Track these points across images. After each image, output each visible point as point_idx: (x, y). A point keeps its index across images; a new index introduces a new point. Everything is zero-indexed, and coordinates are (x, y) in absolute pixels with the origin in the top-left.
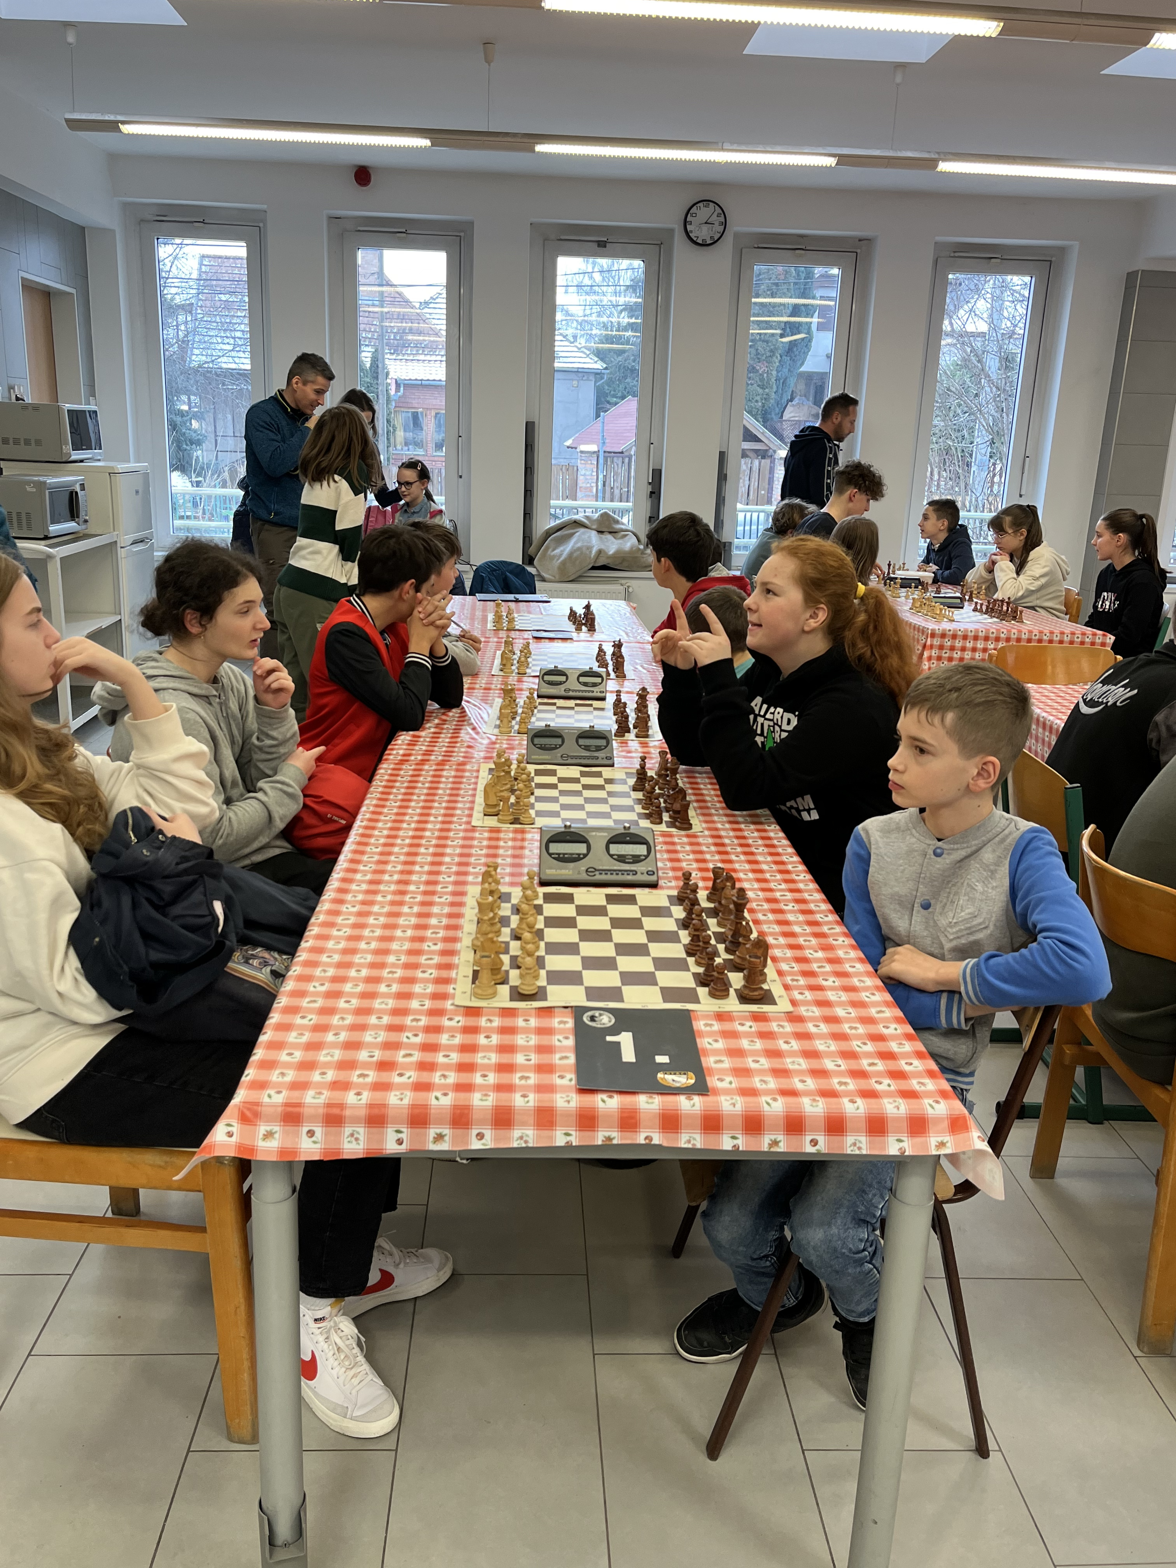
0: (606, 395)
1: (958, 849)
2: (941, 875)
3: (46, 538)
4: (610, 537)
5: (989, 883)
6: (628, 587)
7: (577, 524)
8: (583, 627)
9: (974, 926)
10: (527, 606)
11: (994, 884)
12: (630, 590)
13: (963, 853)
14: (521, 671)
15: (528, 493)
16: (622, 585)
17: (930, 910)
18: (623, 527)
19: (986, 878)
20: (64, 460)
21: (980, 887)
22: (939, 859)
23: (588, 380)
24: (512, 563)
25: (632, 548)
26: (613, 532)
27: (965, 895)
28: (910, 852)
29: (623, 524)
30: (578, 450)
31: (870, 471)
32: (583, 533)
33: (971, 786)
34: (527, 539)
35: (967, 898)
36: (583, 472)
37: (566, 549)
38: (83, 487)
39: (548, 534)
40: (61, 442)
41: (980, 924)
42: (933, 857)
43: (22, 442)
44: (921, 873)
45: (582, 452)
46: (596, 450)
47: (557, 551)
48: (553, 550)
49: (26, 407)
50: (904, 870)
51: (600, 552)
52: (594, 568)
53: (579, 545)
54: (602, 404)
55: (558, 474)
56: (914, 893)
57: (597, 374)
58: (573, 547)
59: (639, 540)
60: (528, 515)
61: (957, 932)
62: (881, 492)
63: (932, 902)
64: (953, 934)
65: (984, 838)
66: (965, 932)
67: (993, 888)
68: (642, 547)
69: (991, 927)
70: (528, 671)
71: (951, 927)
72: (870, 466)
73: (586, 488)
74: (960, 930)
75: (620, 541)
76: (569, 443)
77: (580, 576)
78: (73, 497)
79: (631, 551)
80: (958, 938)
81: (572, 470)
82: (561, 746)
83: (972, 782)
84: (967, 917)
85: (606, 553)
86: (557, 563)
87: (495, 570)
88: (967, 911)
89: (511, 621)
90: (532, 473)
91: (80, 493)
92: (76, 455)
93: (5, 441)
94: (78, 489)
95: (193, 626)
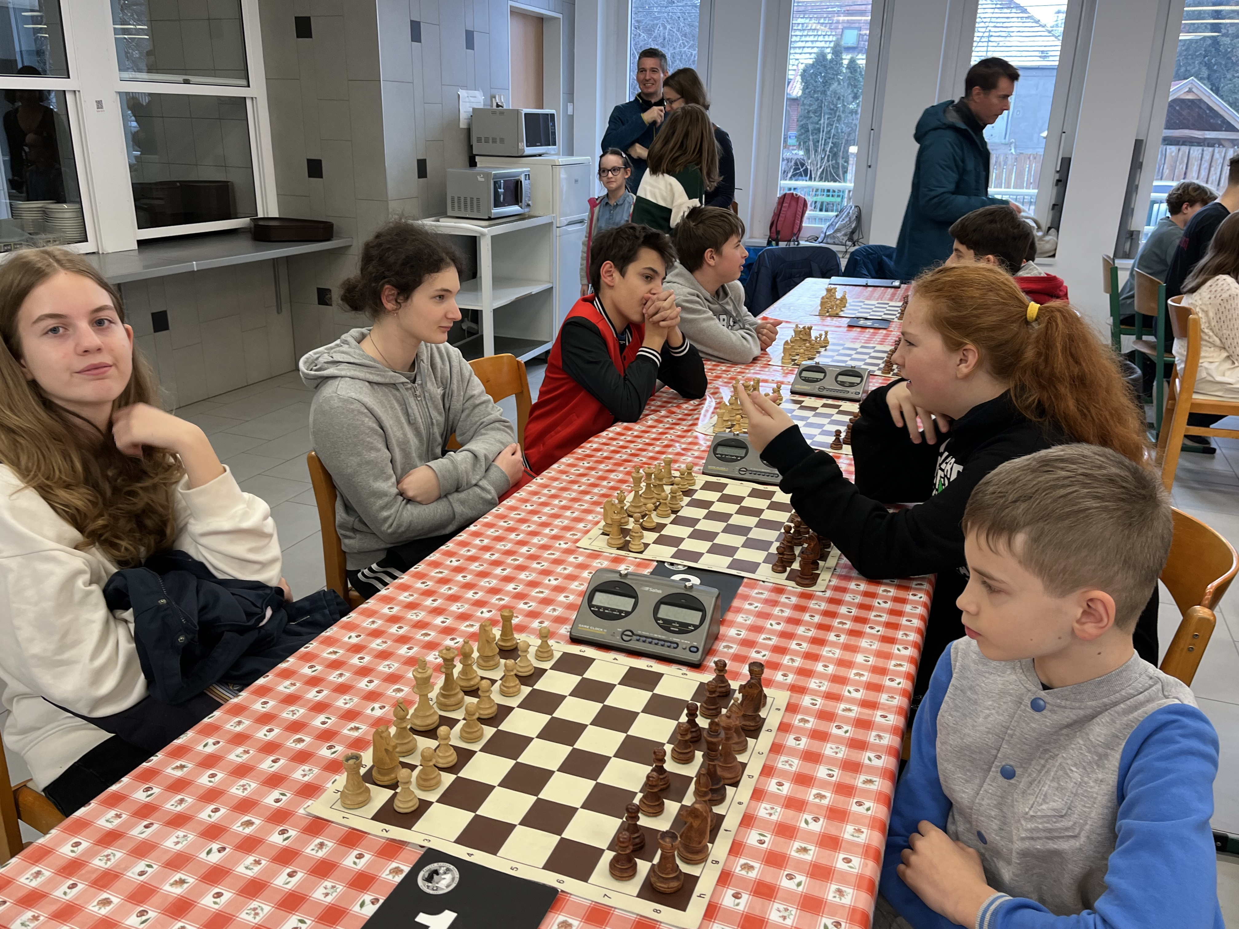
1: (1065, 707)
2: (1037, 739)
3: (490, 219)
5: (1093, 771)
9: (1056, 830)
11: (1100, 776)
13: (1071, 715)
17: (1012, 781)
19: (1090, 763)
20: (519, 155)
21: (1076, 776)
22: (1037, 715)
27: (1053, 780)
28: (1003, 693)
33: (1076, 631)
35: (1055, 784)
38: (528, 176)
40: (518, 140)
41: (1067, 829)
42: (1029, 709)
43: (491, 140)
44: (1008, 728)
49: (502, 113)
50: (989, 716)
56: (994, 752)
61: (1031, 830)
63: (1018, 771)
64: (1026, 830)
65: (1105, 700)
66: (1043, 834)
67: (1096, 781)
69: (1083, 839)
71: (1026, 819)
74: (1037, 829)
78: (517, 185)
80: (1032, 838)
82: (742, 458)
83: (1076, 626)
84: (1050, 813)
88: (1053, 805)
91: (525, 182)
92: (529, 151)
93: (479, 140)
94: (522, 178)
95: (389, 302)
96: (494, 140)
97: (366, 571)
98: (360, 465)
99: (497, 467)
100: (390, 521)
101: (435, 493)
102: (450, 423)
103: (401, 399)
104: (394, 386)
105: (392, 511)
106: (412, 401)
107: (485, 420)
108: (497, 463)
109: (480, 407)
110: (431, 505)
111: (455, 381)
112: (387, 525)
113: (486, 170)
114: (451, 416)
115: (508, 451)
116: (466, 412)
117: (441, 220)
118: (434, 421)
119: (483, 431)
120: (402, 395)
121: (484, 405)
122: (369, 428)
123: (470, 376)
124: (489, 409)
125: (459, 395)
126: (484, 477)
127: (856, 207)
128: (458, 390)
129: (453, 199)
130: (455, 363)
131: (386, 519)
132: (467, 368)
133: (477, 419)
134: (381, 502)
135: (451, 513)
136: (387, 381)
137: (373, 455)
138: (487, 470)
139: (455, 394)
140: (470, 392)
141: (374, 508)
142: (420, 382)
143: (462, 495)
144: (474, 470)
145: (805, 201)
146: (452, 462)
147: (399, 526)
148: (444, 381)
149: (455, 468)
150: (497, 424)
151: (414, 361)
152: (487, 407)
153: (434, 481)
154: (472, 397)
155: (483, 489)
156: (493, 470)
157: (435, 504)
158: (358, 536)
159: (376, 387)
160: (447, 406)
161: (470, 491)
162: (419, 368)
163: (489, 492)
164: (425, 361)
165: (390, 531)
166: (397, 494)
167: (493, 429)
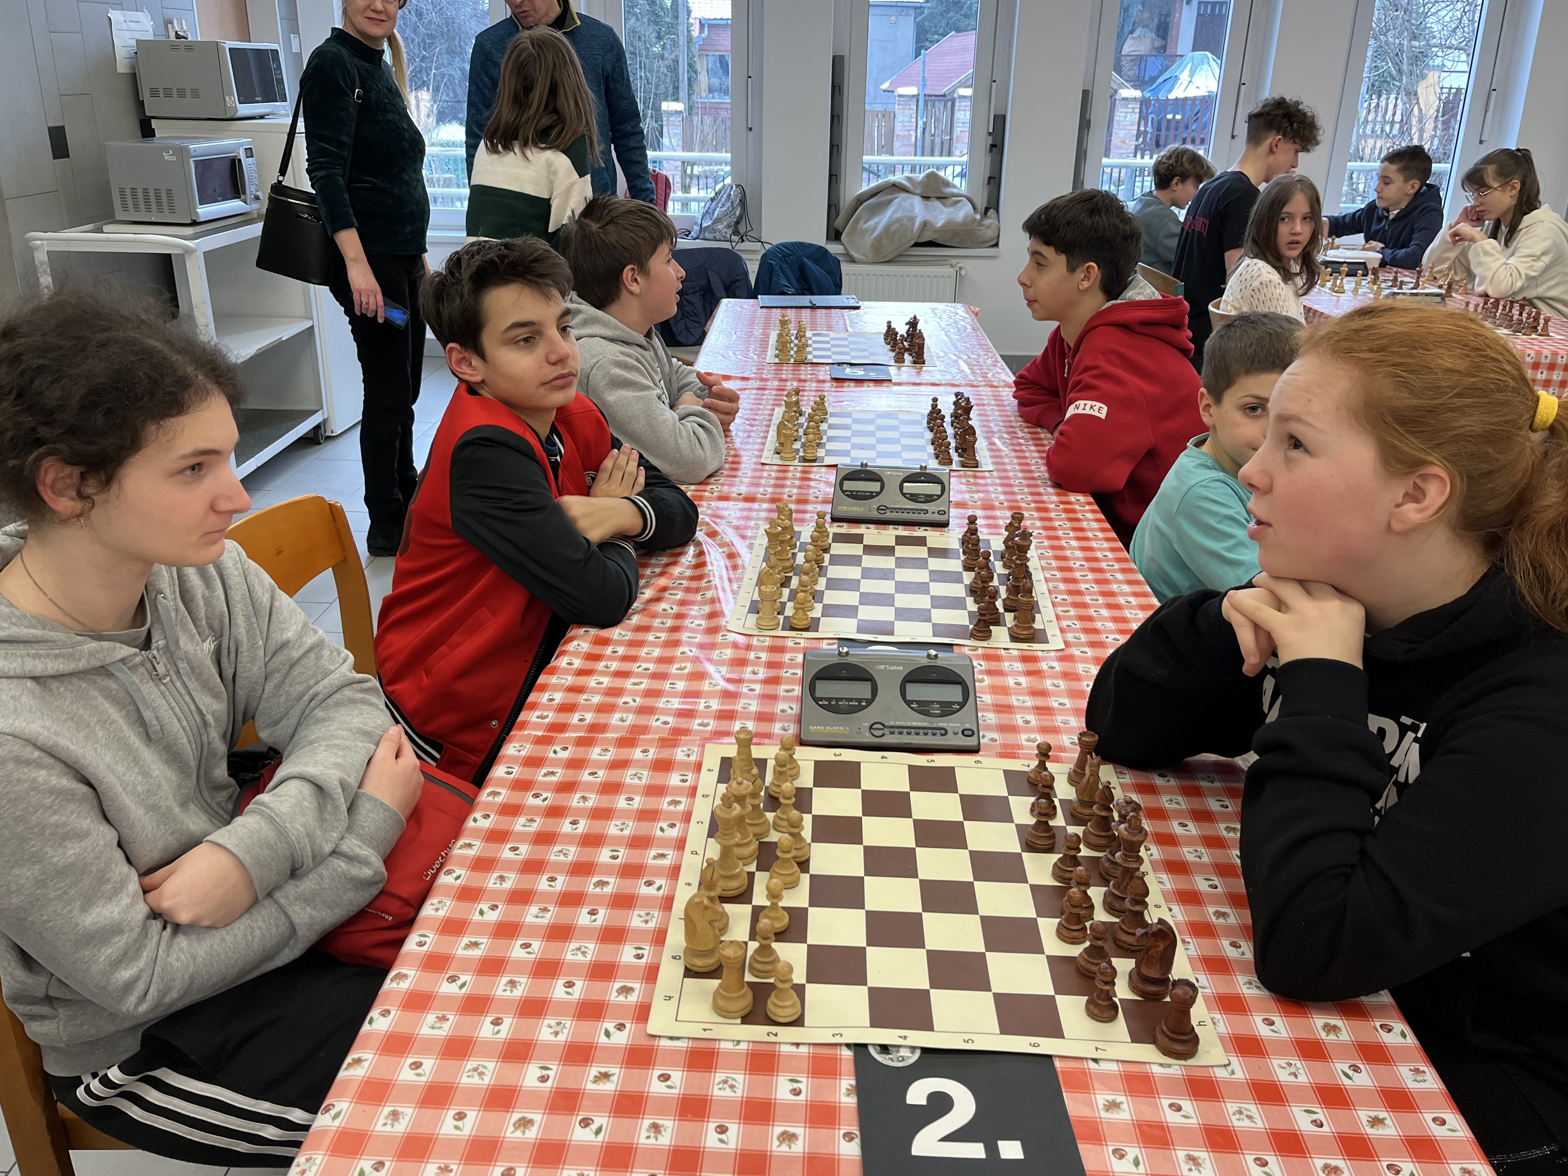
0: (927, 32)
3: (194, 223)
4: (937, 204)
6: (961, 268)
7: (896, 187)
8: (906, 356)
10: (827, 316)
12: (963, 272)
14: (809, 456)
15: (835, 148)
16: (952, 266)
18: (955, 191)
20: (228, 116)
23: (907, 15)
24: (811, 245)
25: (966, 218)
26: (942, 198)
29: (954, 187)
30: (896, 94)
31: (1299, 111)
32: (904, 200)
34: (833, 208)
36: (900, 119)
37: (883, 220)
38: (249, 153)
39: (860, 200)
40: (223, 92)
43: (161, 94)
45: (900, 96)
46: (916, 93)
47: (871, 223)
48: (866, 222)
49: (187, 47)
51: (925, 224)
52: (917, 245)
53: (899, 215)
54: (922, 41)
55: (873, 121)
57: (916, 8)
58: (890, 218)
59: (974, 208)
60: (834, 177)
62: (1315, 138)
68: (978, 217)
70: (821, 453)
72: (1298, 103)
73: (904, 137)
75: (950, 210)
76: (885, 86)
77: (900, 255)
78: (234, 166)
79: (965, 223)
81: (890, 117)
82: (869, 701)
85: (932, 225)
86: (870, 239)
87: (789, 255)
89: (802, 348)
90: (840, 123)
91: (246, 162)
92: (244, 109)
93: (154, 93)
94: (242, 156)
95: (60, 494)
96: (181, 93)
97: (95, 1085)
98: (41, 883)
99: (372, 799)
100: (141, 986)
101: (245, 898)
102: (241, 707)
103: (122, 694)
104: (103, 671)
105: (141, 963)
106: (149, 691)
107: (319, 687)
108: (369, 788)
109: (304, 661)
110: (236, 926)
111: (240, 620)
112: (133, 999)
113: (177, 142)
114: (241, 693)
115: (385, 751)
116: (277, 678)
117: (106, 228)
118: (209, 718)
119: (319, 713)
120: (122, 685)
121: (312, 655)
122: (52, 791)
123: (272, 598)
124: (325, 662)
125: (253, 647)
126: (349, 829)
127: (737, 186)
128: (251, 635)
129: (122, 191)
130: (235, 579)
131: (129, 986)
132: (261, 581)
133: (300, 688)
134: (108, 952)
135: (284, 927)
136: (82, 664)
137: (72, 850)
138: (351, 809)
139: (244, 647)
140: (277, 637)
141: (95, 969)
142: (161, 643)
143: (307, 885)
144: (322, 820)
145: (667, 179)
146: (271, 820)
147: (163, 993)
148: (216, 625)
149: (282, 833)
150: (347, 692)
151: (142, 598)
152: (319, 657)
153: (235, 876)
154: (284, 645)
155: (350, 858)
156: (365, 809)
157: (245, 920)
158: (62, 1012)
159: (54, 685)
160: (228, 672)
161: (324, 871)
162: (155, 609)
163: (364, 862)
164: (168, 592)
165: (143, 1008)
166: (148, 917)
167: (338, 704)
